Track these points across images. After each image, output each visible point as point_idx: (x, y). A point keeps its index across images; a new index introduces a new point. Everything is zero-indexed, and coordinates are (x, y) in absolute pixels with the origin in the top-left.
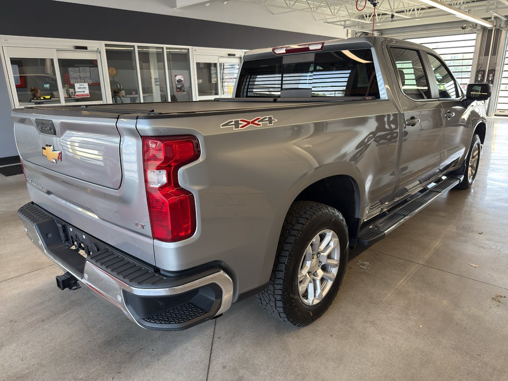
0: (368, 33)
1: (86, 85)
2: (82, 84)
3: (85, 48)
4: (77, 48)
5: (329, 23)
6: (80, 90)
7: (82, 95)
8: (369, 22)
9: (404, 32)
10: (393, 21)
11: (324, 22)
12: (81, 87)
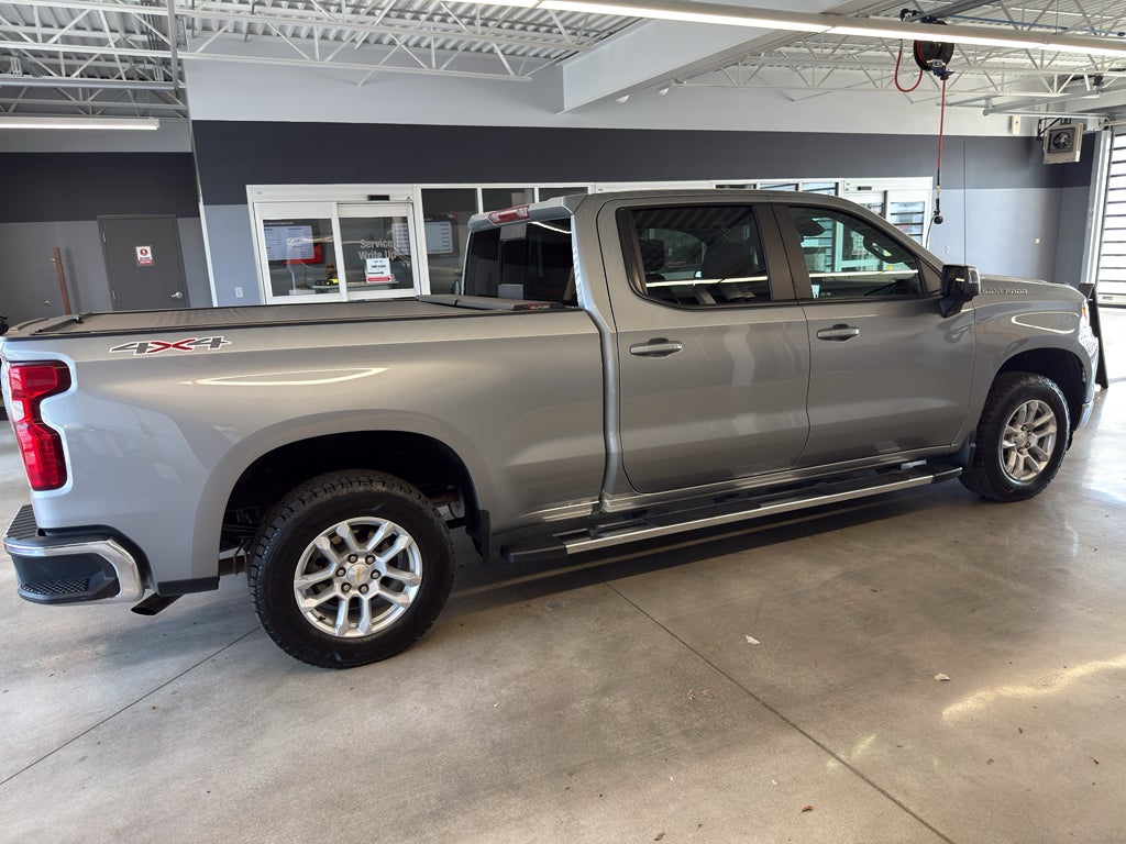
1: (386, 261)
2: (378, 260)
3: (386, 198)
4: (372, 198)
5: (951, 105)
6: (375, 270)
7: (378, 279)
11: (938, 105)
12: (378, 264)
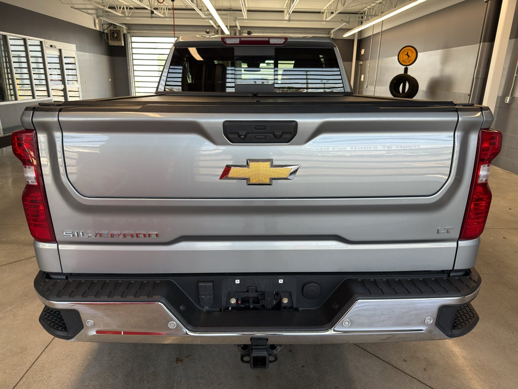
0: (116, 25)
5: (76, 9)
8: (121, 15)
9: (152, 30)
10: (152, 17)
11: (72, 7)
